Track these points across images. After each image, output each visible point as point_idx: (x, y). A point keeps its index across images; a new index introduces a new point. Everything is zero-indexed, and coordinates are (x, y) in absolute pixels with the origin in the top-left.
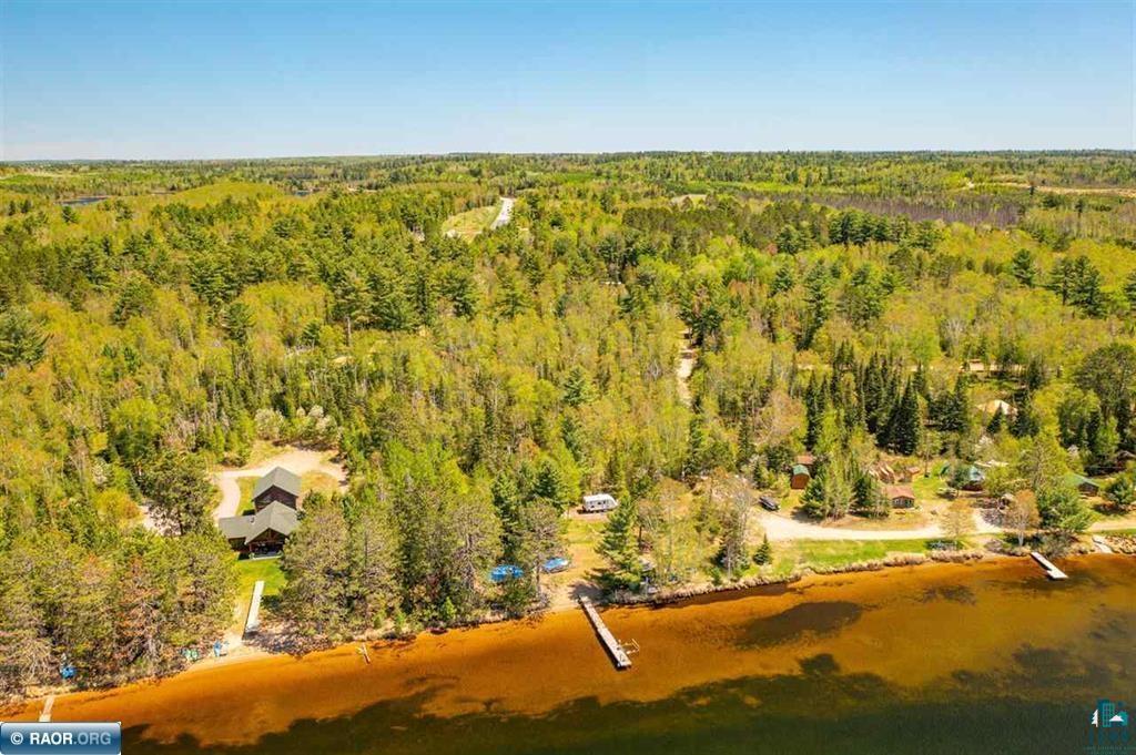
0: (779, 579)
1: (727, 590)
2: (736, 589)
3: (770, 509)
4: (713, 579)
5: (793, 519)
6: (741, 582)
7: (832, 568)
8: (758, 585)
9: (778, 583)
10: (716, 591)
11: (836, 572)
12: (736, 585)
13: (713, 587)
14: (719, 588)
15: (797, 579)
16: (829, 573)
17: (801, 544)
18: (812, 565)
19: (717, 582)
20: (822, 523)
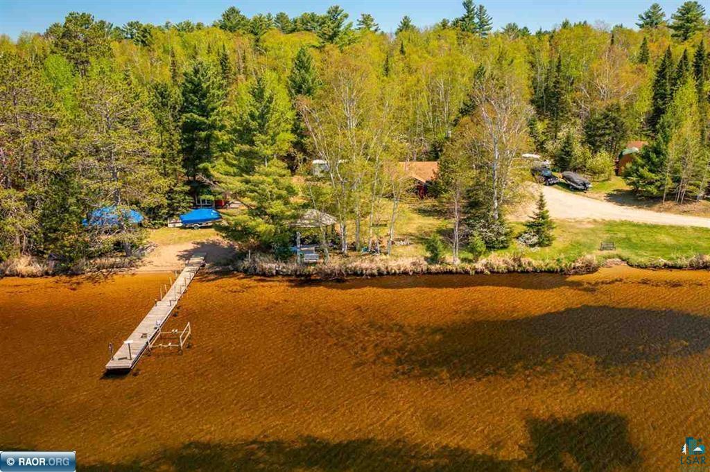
0: (553, 265)
1: (450, 272)
2: (467, 273)
3: (575, 190)
4: (428, 254)
5: (609, 201)
6: (479, 265)
7: (662, 261)
8: (509, 272)
9: (550, 272)
10: (429, 272)
11: (667, 267)
12: (468, 266)
13: (424, 265)
14: (434, 268)
15: (590, 269)
16: (655, 267)
17: (611, 226)
18: (626, 253)
19: (433, 260)
20: (656, 207)
